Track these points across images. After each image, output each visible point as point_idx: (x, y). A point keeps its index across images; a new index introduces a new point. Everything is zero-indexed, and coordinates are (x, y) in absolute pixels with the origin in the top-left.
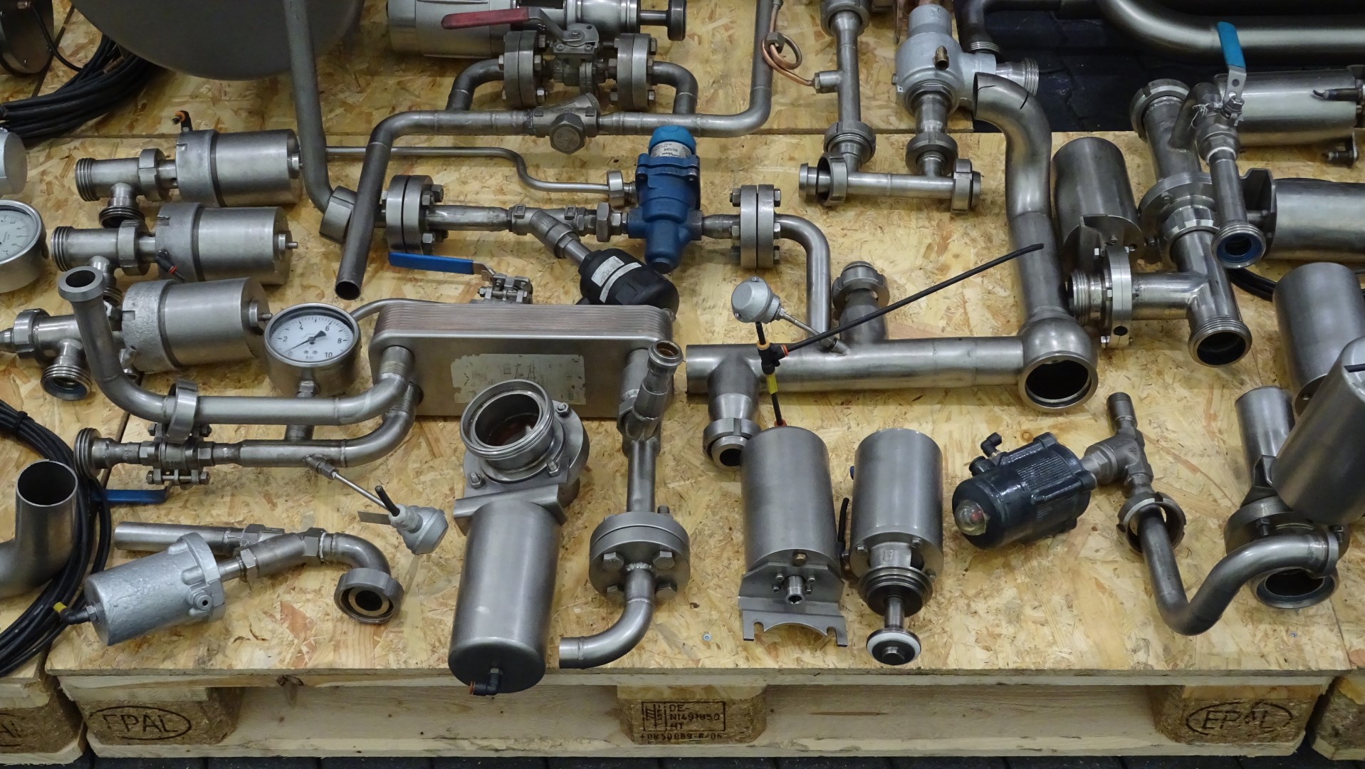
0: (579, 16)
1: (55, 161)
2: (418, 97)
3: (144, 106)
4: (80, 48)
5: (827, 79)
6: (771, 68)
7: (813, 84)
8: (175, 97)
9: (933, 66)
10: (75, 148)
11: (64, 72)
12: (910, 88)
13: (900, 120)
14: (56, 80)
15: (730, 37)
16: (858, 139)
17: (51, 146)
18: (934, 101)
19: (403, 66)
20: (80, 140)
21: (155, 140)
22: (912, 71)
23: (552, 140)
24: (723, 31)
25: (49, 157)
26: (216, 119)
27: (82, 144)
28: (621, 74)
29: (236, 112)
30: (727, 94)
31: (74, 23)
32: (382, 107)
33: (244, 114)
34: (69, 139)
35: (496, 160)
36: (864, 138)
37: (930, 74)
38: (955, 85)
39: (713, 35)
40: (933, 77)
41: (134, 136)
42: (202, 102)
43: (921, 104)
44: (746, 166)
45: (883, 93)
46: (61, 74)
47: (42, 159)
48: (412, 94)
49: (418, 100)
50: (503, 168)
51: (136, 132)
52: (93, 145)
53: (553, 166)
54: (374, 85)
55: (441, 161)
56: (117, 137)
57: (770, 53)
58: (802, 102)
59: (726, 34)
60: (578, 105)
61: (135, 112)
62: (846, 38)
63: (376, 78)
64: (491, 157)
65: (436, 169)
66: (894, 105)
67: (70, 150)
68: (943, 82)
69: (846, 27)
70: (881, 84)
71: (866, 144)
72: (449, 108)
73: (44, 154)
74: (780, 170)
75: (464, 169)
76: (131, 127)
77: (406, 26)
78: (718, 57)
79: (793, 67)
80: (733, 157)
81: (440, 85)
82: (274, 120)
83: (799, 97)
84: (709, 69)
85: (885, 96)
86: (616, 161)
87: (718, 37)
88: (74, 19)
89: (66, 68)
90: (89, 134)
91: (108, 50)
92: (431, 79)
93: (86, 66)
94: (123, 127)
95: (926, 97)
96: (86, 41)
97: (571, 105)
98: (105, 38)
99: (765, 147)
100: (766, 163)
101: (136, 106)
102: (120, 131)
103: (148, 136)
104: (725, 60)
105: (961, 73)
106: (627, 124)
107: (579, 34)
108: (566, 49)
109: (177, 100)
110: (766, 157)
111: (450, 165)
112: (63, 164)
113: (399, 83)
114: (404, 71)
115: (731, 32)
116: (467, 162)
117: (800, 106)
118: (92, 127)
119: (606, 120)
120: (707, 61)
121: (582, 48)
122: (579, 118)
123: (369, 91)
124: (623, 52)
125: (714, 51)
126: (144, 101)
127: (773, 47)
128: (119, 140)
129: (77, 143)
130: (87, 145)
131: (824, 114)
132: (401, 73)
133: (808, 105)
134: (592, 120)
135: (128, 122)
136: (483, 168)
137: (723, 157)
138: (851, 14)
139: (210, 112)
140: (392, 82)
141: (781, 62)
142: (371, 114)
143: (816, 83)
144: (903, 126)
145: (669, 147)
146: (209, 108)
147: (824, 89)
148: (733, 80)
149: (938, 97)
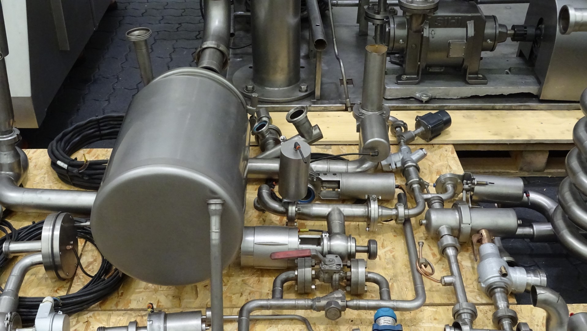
0: (329, 250)
1: (81, 323)
2: (253, 288)
3: (122, 294)
4: (90, 264)
5: (448, 280)
6: (421, 274)
7: (441, 282)
8: (137, 289)
9: (499, 275)
10: (90, 317)
11: (83, 276)
12: (489, 285)
13: (482, 298)
14: (79, 280)
15: (393, 256)
16: (469, 311)
17: (78, 316)
18: (501, 292)
19: (243, 272)
20: (93, 312)
21: (129, 312)
22: (489, 277)
23: (326, 314)
24: (389, 253)
25: (78, 322)
26: (157, 300)
27: (94, 314)
28: (353, 279)
29: (166, 296)
30: (398, 286)
31: (86, 251)
32: (236, 293)
33: (171, 298)
34: (86, 312)
35: (294, 321)
36: (472, 311)
37: (497, 279)
38: (509, 283)
39: (385, 255)
40: (500, 280)
41: (118, 310)
42: (150, 291)
43: (495, 293)
44: (415, 323)
45: (470, 284)
46: (81, 277)
47: (74, 323)
48: (250, 287)
49: (253, 289)
50: (298, 325)
51: (119, 308)
52: (99, 315)
53: (322, 324)
54: (230, 282)
55: (268, 322)
56: (110, 310)
57: (421, 268)
58: (434, 289)
59: (391, 255)
60: (336, 296)
61: (118, 296)
62: (453, 260)
63: (231, 278)
64: (292, 319)
65: (266, 326)
66: (477, 290)
67: (87, 317)
68: (505, 283)
69: (452, 254)
70: (468, 280)
71: (473, 314)
72: (273, 297)
73: (75, 320)
74: (431, 325)
75: (280, 326)
76: (117, 305)
77: (248, 255)
78: (390, 266)
79: (432, 274)
80: (407, 318)
81: (262, 282)
82: (185, 300)
83: (432, 287)
84: (387, 273)
85: (472, 286)
86: (352, 321)
87: (388, 256)
88: (86, 249)
89: (84, 274)
90: (97, 309)
91: (106, 267)
92: (257, 278)
93: (96, 275)
94: (113, 305)
95: (496, 290)
96: (92, 260)
97: (333, 296)
98: (104, 261)
99: (421, 313)
100: (424, 321)
101: (118, 294)
102: (111, 307)
103: (125, 310)
104: (394, 267)
105: (511, 277)
106: (361, 305)
107: (333, 260)
108: (327, 268)
109: (137, 290)
110: (423, 318)
111: (273, 324)
112: (85, 325)
113: (243, 280)
114: (244, 274)
115: (393, 253)
116: (281, 322)
117: (433, 291)
118: (97, 305)
119: (351, 303)
120: (385, 268)
121: (334, 267)
122: (338, 303)
123: (229, 284)
124: (354, 268)
125: (387, 263)
126: (122, 291)
127: (423, 266)
128: (111, 312)
129: (91, 314)
130: (96, 314)
131: (446, 295)
132: (242, 275)
133: (437, 291)
134: (344, 303)
135: (115, 302)
136: (289, 325)
137: (403, 318)
138: (453, 248)
139: (154, 296)
140: (239, 280)
141: (426, 272)
142: (231, 297)
143: (443, 281)
144: (484, 302)
145: (386, 319)
146: (153, 294)
147: (446, 284)
148: (399, 278)
149: (502, 289)
